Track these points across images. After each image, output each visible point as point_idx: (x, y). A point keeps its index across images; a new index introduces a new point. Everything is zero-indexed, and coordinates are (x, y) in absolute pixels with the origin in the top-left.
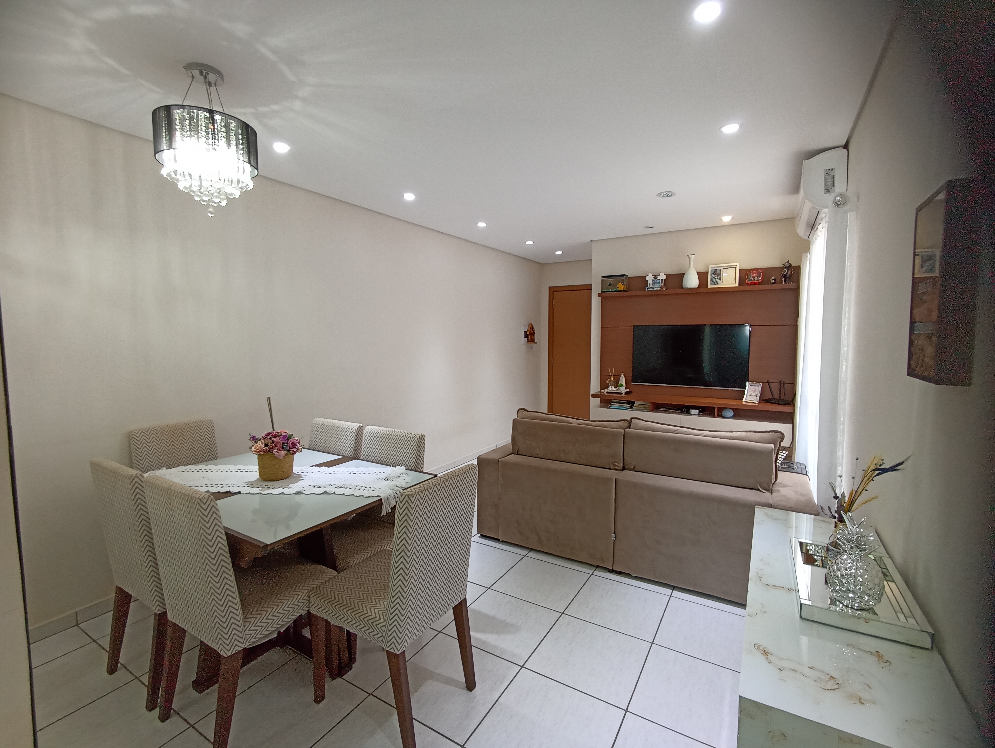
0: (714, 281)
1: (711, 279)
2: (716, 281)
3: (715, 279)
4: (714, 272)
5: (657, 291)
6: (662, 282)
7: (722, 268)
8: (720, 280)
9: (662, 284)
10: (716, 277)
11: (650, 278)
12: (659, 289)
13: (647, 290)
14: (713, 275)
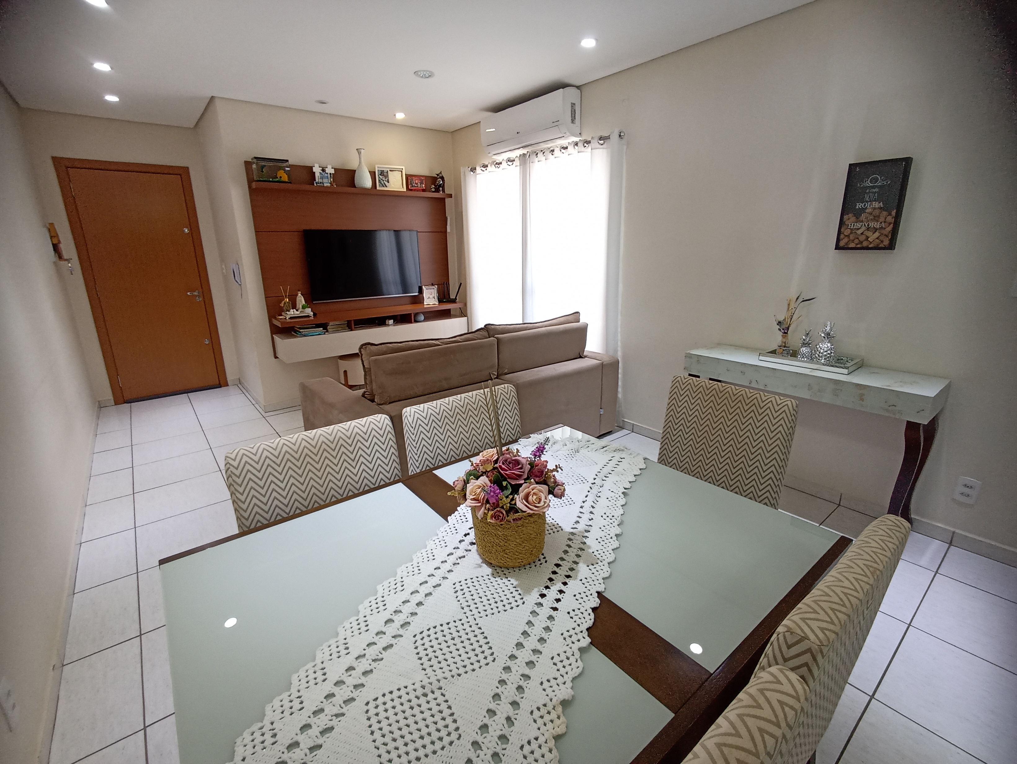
0: (382, 182)
1: (379, 180)
2: (384, 183)
3: (383, 181)
4: (381, 173)
5: (327, 187)
6: (331, 176)
7: (389, 170)
8: (388, 182)
9: (332, 180)
10: (384, 179)
11: (317, 170)
12: (329, 185)
13: (315, 185)
14: (380, 176)
